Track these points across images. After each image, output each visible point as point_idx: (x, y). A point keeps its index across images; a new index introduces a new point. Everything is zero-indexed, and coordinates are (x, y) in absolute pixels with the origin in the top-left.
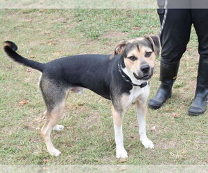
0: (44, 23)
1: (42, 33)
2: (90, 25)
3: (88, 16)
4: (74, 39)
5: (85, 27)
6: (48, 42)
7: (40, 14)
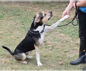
0: (6, 24)
1: (5, 28)
2: (28, 26)
3: (27, 23)
4: (20, 32)
5: (26, 27)
6: (8, 32)
7: (5, 21)
